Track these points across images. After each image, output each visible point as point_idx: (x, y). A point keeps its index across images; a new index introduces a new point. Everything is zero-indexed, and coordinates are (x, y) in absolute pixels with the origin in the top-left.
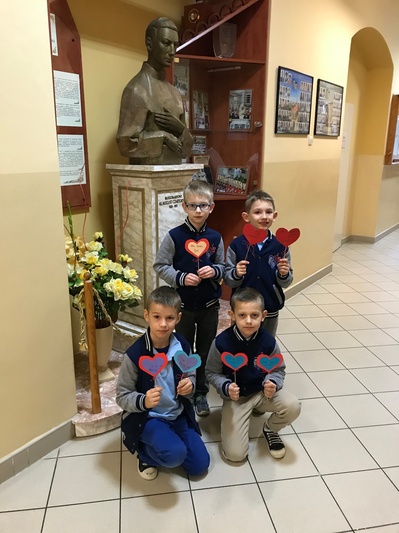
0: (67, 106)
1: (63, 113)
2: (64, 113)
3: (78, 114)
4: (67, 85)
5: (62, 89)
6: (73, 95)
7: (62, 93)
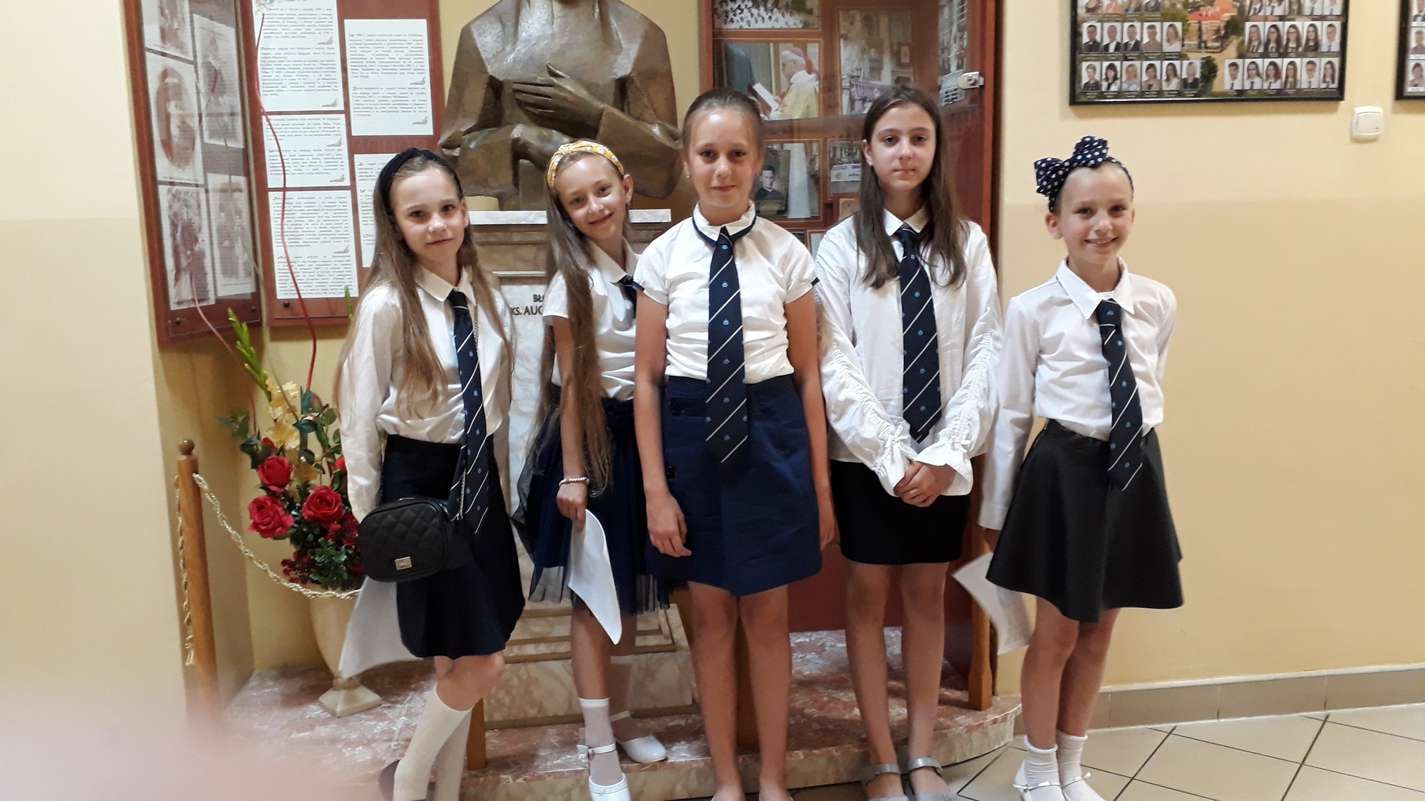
0: (392, 91)
1: (380, 108)
2: (383, 106)
3: (420, 108)
4: (391, 46)
5: (377, 57)
6: (408, 65)
7: (377, 64)
